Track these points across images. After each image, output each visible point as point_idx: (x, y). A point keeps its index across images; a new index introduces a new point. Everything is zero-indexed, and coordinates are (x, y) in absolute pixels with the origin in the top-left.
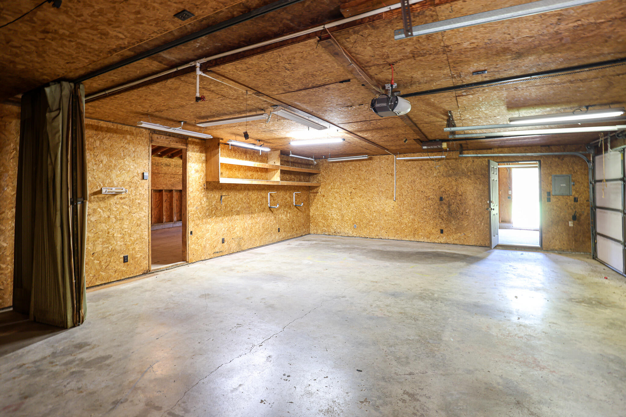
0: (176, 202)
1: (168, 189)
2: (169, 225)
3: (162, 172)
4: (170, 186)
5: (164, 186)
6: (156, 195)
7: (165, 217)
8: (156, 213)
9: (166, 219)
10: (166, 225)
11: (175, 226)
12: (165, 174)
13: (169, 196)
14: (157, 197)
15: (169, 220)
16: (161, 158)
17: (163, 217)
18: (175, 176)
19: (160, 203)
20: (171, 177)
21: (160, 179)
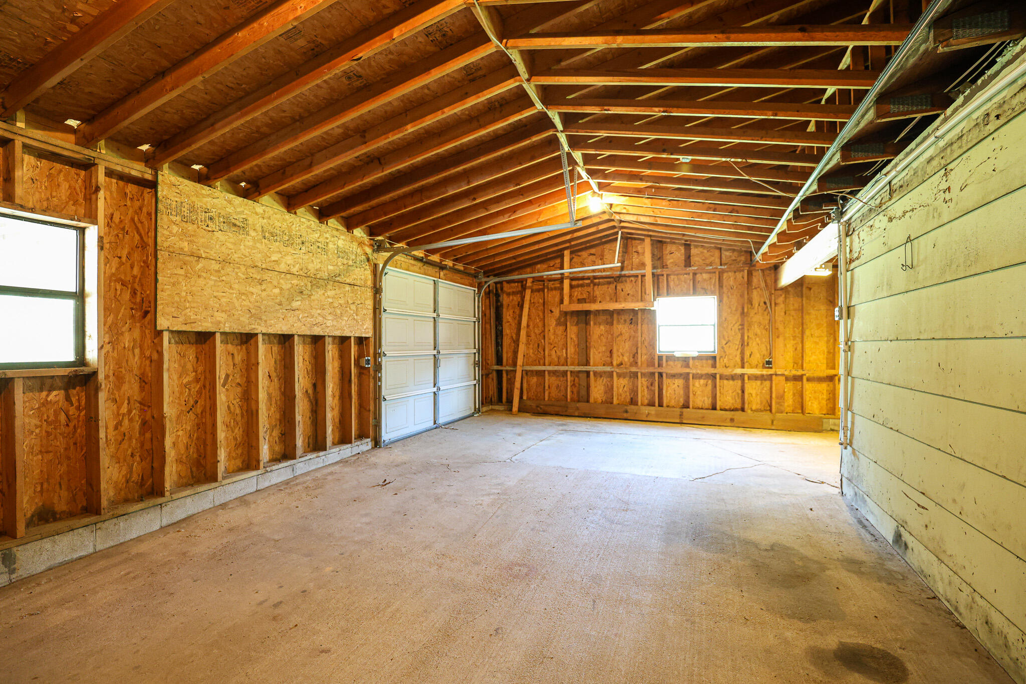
0: (267, 383)
1: (237, 329)
2: (238, 486)
3: (212, 254)
4: (245, 319)
5: (220, 316)
6: (182, 356)
7: (222, 455)
8: (185, 440)
9: (229, 457)
10: (231, 488)
11: (267, 484)
12: (225, 262)
13: (238, 359)
14: (189, 367)
15: (239, 463)
16: (206, 190)
17: (215, 454)
18: (267, 276)
19: (199, 393)
20: (249, 279)
21: (201, 282)
